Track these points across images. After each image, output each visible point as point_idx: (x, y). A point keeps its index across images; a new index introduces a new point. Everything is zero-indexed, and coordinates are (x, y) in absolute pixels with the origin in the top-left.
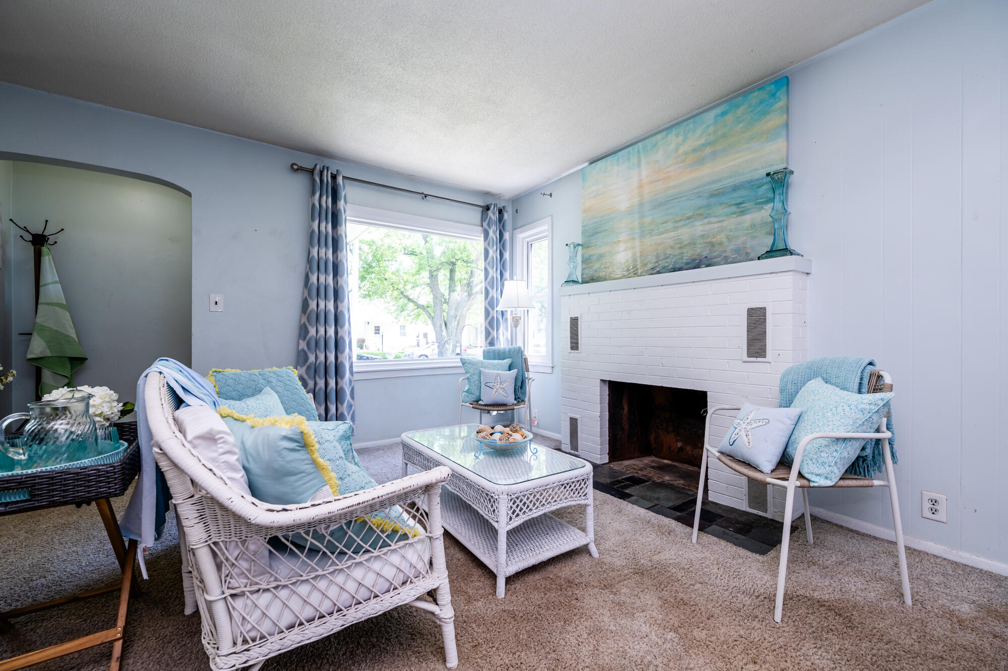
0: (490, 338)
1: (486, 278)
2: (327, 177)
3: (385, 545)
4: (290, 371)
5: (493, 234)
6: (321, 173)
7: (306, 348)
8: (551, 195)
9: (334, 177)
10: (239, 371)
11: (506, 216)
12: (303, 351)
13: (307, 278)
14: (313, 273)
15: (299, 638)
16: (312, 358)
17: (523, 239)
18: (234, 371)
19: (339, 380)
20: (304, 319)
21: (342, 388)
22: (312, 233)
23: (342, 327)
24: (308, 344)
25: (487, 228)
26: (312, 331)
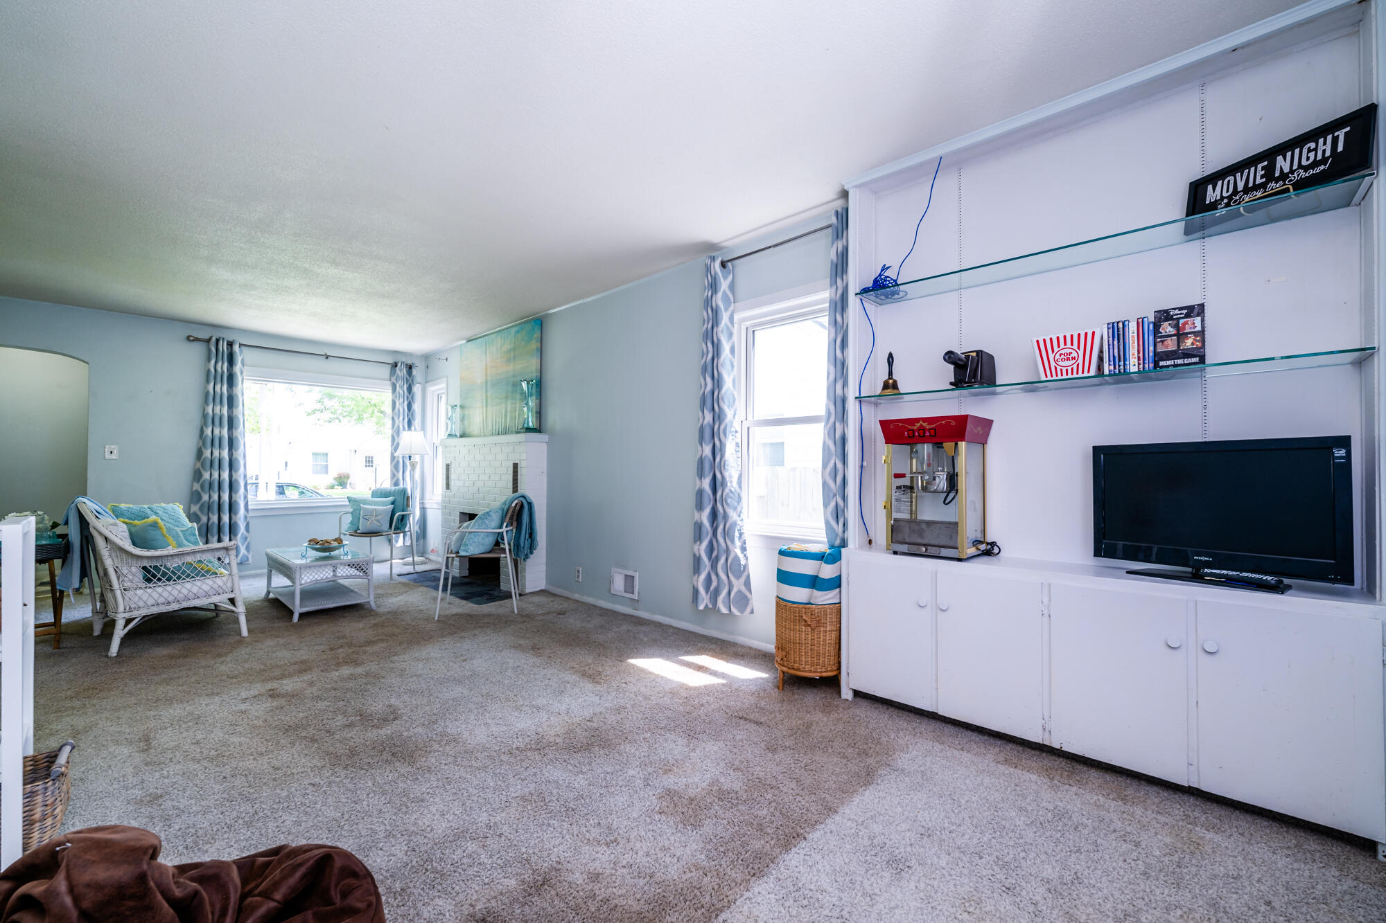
0: (395, 479)
1: (393, 427)
2: (223, 346)
3: (203, 575)
4: (176, 506)
5: (402, 389)
6: (218, 341)
7: (199, 490)
8: (447, 359)
9: (230, 344)
10: (131, 506)
11: (414, 372)
12: (197, 491)
13: (202, 431)
14: (207, 427)
15: (157, 610)
16: (205, 497)
17: (434, 391)
18: (127, 505)
19: (233, 516)
20: (199, 465)
21: (236, 523)
22: (207, 394)
23: (237, 471)
24: (202, 487)
25: (395, 382)
26: (206, 475)
